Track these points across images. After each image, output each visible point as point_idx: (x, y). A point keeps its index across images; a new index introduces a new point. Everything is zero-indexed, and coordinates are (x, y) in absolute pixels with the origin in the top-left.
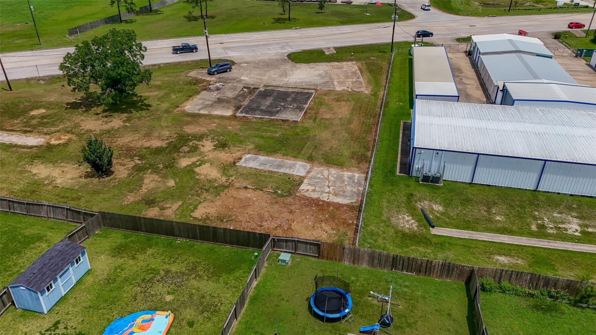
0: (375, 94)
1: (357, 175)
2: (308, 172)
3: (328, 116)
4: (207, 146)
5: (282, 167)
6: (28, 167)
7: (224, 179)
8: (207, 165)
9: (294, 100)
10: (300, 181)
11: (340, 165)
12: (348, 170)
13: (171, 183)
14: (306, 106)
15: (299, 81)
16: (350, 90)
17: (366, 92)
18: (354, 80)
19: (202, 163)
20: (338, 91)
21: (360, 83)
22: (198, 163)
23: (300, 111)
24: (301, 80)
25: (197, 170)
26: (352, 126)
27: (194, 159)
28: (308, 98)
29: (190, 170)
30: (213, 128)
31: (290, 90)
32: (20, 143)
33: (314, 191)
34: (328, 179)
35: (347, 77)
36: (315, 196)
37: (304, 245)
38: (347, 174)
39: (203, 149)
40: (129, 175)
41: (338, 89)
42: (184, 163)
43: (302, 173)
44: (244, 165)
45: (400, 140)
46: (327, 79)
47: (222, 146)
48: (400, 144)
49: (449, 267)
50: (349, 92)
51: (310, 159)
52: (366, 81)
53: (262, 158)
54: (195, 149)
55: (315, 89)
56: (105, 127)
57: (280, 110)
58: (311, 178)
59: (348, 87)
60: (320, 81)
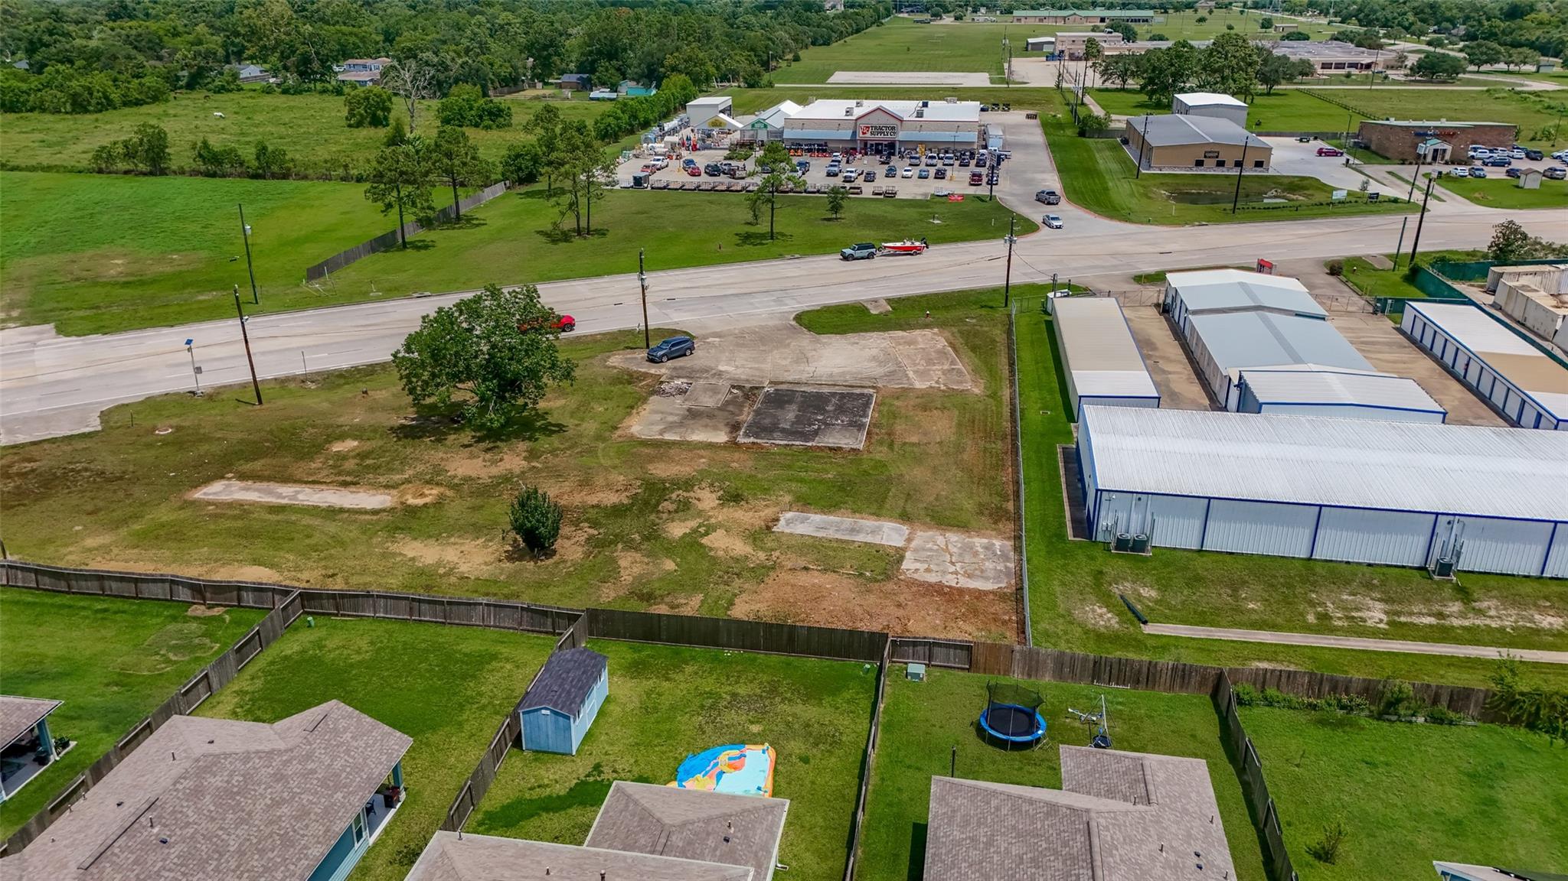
0: (994, 396)
1: (998, 543)
2: (909, 540)
3: (914, 439)
4: (707, 499)
5: (858, 532)
6: (393, 548)
7: (762, 555)
8: (720, 532)
9: (841, 410)
10: (899, 555)
11: (963, 527)
12: (980, 534)
13: (670, 565)
14: (867, 420)
15: (836, 371)
16: (943, 387)
17: (976, 391)
18: (946, 367)
19: (710, 530)
20: (921, 390)
21: (959, 372)
22: (702, 530)
23: (859, 430)
24: (841, 370)
25: (704, 541)
26: (965, 457)
27: (693, 524)
28: (867, 405)
29: (692, 543)
30: (703, 466)
31: (826, 390)
32: (347, 505)
33: (928, 570)
34: (947, 550)
35: (930, 362)
36: (932, 578)
37: (944, 650)
38: (979, 542)
39: (700, 506)
40: (587, 555)
41: (920, 385)
42: (677, 530)
43: (900, 544)
44: (787, 531)
45: (1063, 480)
46: (891, 367)
47: (734, 498)
48: (1064, 486)
49: (1183, 670)
50: (943, 391)
51: (905, 517)
52: (970, 368)
53: (817, 518)
54: (684, 507)
55: (873, 387)
56: (495, 471)
57: (819, 429)
58: (916, 550)
59: (937, 382)
60: (880, 371)
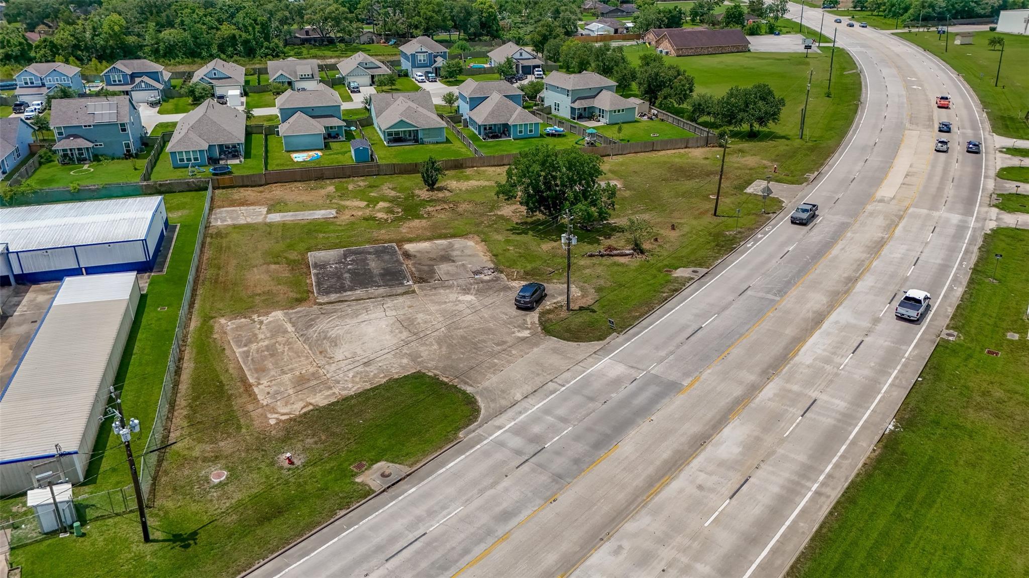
0: (207, 319)
1: (219, 223)
2: (266, 217)
3: (273, 267)
9: (338, 276)
10: (269, 212)
12: (228, 226)
14: (313, 271)
15: (364, 316)
16: (255, 317)
17: (223, 321)
18: (254, 346)
20: (275, 309)
21: (239, 343)
23: (316, 263)
24: (361, 318)
26: (235, 261)
28: (319, 284)
31: (359, 292)
34: (245, 217)
35: (272, 351)
36: (251, 207)
38: (229, 222)
41: (278, 315)
43: (269, 216)
45: (171, 251)
46: (313, 333)
50: (257, 312)
51: (270, 225)
52: (227, 352)
53: (318, 217)
55: (321, 304)
57: (345, 259)
58: (262, 215)
59: (261, 323)
60: (323, 325)
